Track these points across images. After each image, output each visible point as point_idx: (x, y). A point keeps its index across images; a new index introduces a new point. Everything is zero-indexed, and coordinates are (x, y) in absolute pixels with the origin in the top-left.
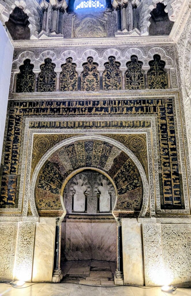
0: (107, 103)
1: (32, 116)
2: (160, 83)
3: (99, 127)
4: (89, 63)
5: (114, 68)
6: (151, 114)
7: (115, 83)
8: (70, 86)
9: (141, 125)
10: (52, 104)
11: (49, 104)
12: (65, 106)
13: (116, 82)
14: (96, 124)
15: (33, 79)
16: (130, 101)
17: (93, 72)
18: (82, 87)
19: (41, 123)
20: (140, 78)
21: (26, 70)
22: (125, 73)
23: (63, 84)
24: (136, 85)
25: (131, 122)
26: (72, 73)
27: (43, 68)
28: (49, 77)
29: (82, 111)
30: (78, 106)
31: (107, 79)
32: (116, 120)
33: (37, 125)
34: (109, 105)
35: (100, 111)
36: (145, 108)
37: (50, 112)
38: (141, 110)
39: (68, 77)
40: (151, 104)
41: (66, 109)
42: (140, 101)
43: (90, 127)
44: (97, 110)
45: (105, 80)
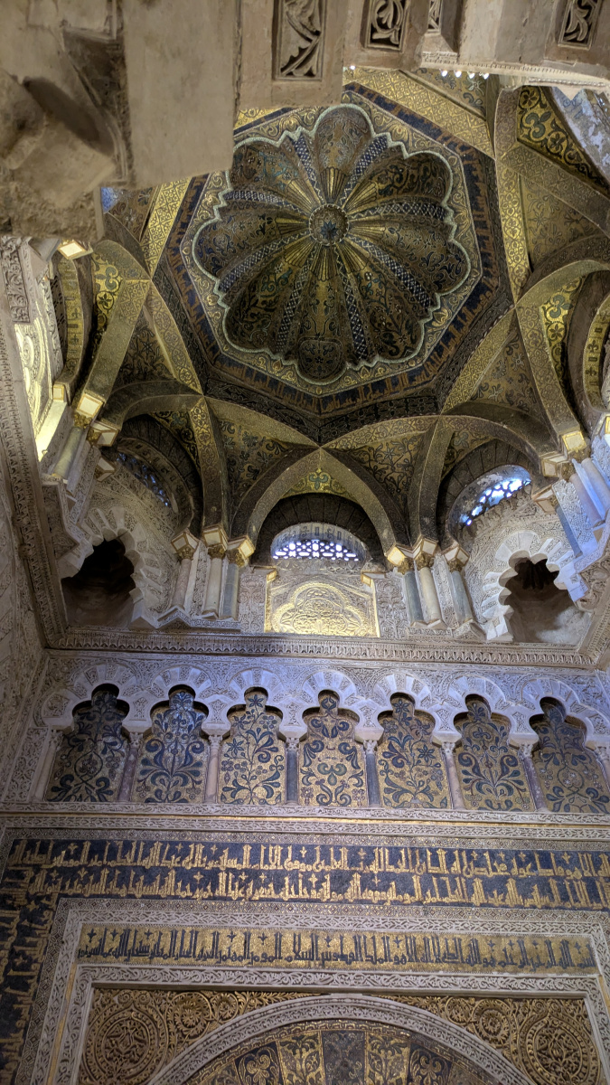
0: (403, 856)
1: (97, 901)
2: (583, 791)
3: (381, 961)
4: (324, 710)
5: (411, 730)
6: (582, 909)
7: (424, 782)
8: (257, 786)
9: (557, 960)
10: (185, 853)
11: (172, 851)
12: (240, 862)
13: (425, 778)
14: (370, 947)
15: (117, 754)
16: (493, 854)
17: (341, 739)
18: (304, 790)
19: (136, 931)
20: (508, 769)
21: (97, 720)
22: (454, 751)
23: (233, 777)
24: (499, 792)
25: (511, 944)
26: (265, 739)
27: (159, 716)
28: (179, 748)
29: (307, 884)
30: (290, 865)
31: (392, 768)
32: (450, 931)
33: (116, 945)
34: (414, 868)
35: (380, 891)
36: (553, 883)
37: (176, 884)
38: (542, 893)
39: (250, 754)
40: (573, 871)
41: (243, 877)
42: (530, 858)
43: (343, 957)
44: (366, 883)
45: (387, 771)
